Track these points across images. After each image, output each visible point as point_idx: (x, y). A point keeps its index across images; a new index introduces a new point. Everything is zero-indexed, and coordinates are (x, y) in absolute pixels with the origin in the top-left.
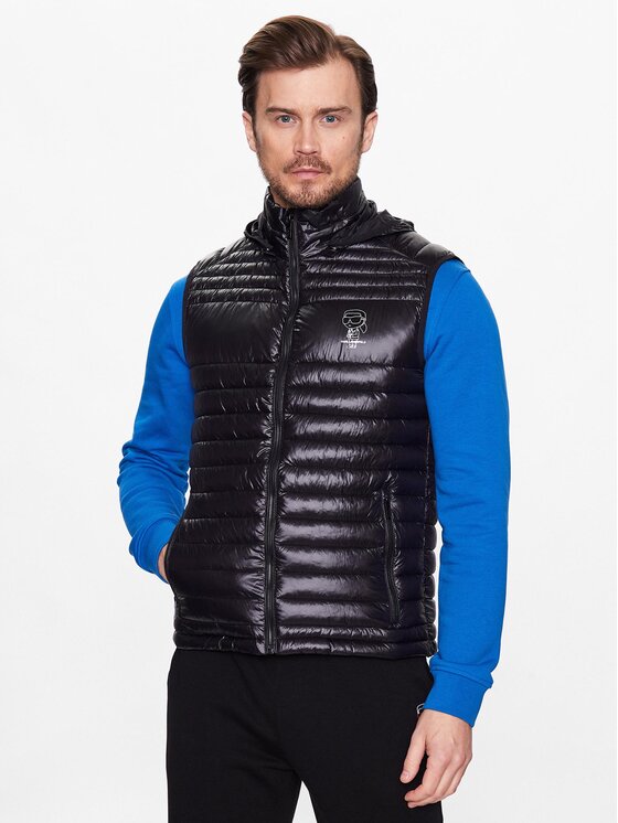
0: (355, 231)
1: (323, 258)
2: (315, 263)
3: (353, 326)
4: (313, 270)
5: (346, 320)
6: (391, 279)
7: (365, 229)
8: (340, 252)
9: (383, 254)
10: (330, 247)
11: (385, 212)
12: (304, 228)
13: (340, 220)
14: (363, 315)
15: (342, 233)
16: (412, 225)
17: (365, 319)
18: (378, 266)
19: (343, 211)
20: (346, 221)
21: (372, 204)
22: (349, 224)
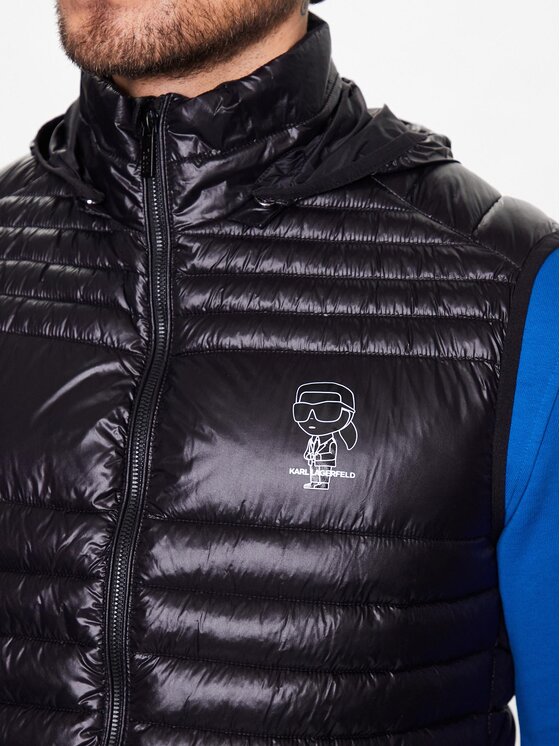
0: (318, 163)
1: (236, 230)
2: (211, 243)
3: (321, 429)
4: (208, 262)
5: (302, 411)
6: (413, 293)
7: (341, 157)
8: (278, 215)
9: (392, 224)
10: (251, 201)
11: (386, 113)
12: (185, 148)
13: (280, 127)
14: (348, 400)
15: (285, 163)
16: (448, 143)
17: (351, 411)
18: (380, 256)
19: (289, 107)
20: (294, 133)
21: (352, 90)
22: (304, 139)
